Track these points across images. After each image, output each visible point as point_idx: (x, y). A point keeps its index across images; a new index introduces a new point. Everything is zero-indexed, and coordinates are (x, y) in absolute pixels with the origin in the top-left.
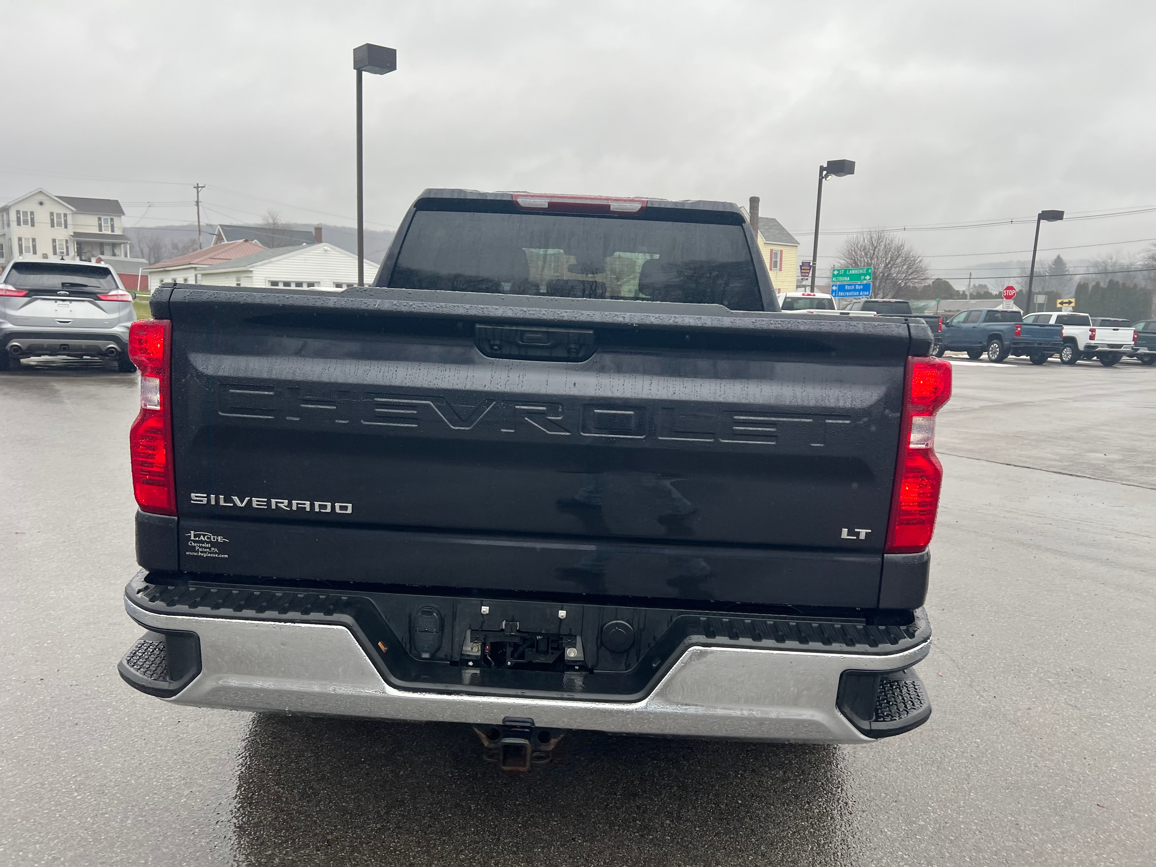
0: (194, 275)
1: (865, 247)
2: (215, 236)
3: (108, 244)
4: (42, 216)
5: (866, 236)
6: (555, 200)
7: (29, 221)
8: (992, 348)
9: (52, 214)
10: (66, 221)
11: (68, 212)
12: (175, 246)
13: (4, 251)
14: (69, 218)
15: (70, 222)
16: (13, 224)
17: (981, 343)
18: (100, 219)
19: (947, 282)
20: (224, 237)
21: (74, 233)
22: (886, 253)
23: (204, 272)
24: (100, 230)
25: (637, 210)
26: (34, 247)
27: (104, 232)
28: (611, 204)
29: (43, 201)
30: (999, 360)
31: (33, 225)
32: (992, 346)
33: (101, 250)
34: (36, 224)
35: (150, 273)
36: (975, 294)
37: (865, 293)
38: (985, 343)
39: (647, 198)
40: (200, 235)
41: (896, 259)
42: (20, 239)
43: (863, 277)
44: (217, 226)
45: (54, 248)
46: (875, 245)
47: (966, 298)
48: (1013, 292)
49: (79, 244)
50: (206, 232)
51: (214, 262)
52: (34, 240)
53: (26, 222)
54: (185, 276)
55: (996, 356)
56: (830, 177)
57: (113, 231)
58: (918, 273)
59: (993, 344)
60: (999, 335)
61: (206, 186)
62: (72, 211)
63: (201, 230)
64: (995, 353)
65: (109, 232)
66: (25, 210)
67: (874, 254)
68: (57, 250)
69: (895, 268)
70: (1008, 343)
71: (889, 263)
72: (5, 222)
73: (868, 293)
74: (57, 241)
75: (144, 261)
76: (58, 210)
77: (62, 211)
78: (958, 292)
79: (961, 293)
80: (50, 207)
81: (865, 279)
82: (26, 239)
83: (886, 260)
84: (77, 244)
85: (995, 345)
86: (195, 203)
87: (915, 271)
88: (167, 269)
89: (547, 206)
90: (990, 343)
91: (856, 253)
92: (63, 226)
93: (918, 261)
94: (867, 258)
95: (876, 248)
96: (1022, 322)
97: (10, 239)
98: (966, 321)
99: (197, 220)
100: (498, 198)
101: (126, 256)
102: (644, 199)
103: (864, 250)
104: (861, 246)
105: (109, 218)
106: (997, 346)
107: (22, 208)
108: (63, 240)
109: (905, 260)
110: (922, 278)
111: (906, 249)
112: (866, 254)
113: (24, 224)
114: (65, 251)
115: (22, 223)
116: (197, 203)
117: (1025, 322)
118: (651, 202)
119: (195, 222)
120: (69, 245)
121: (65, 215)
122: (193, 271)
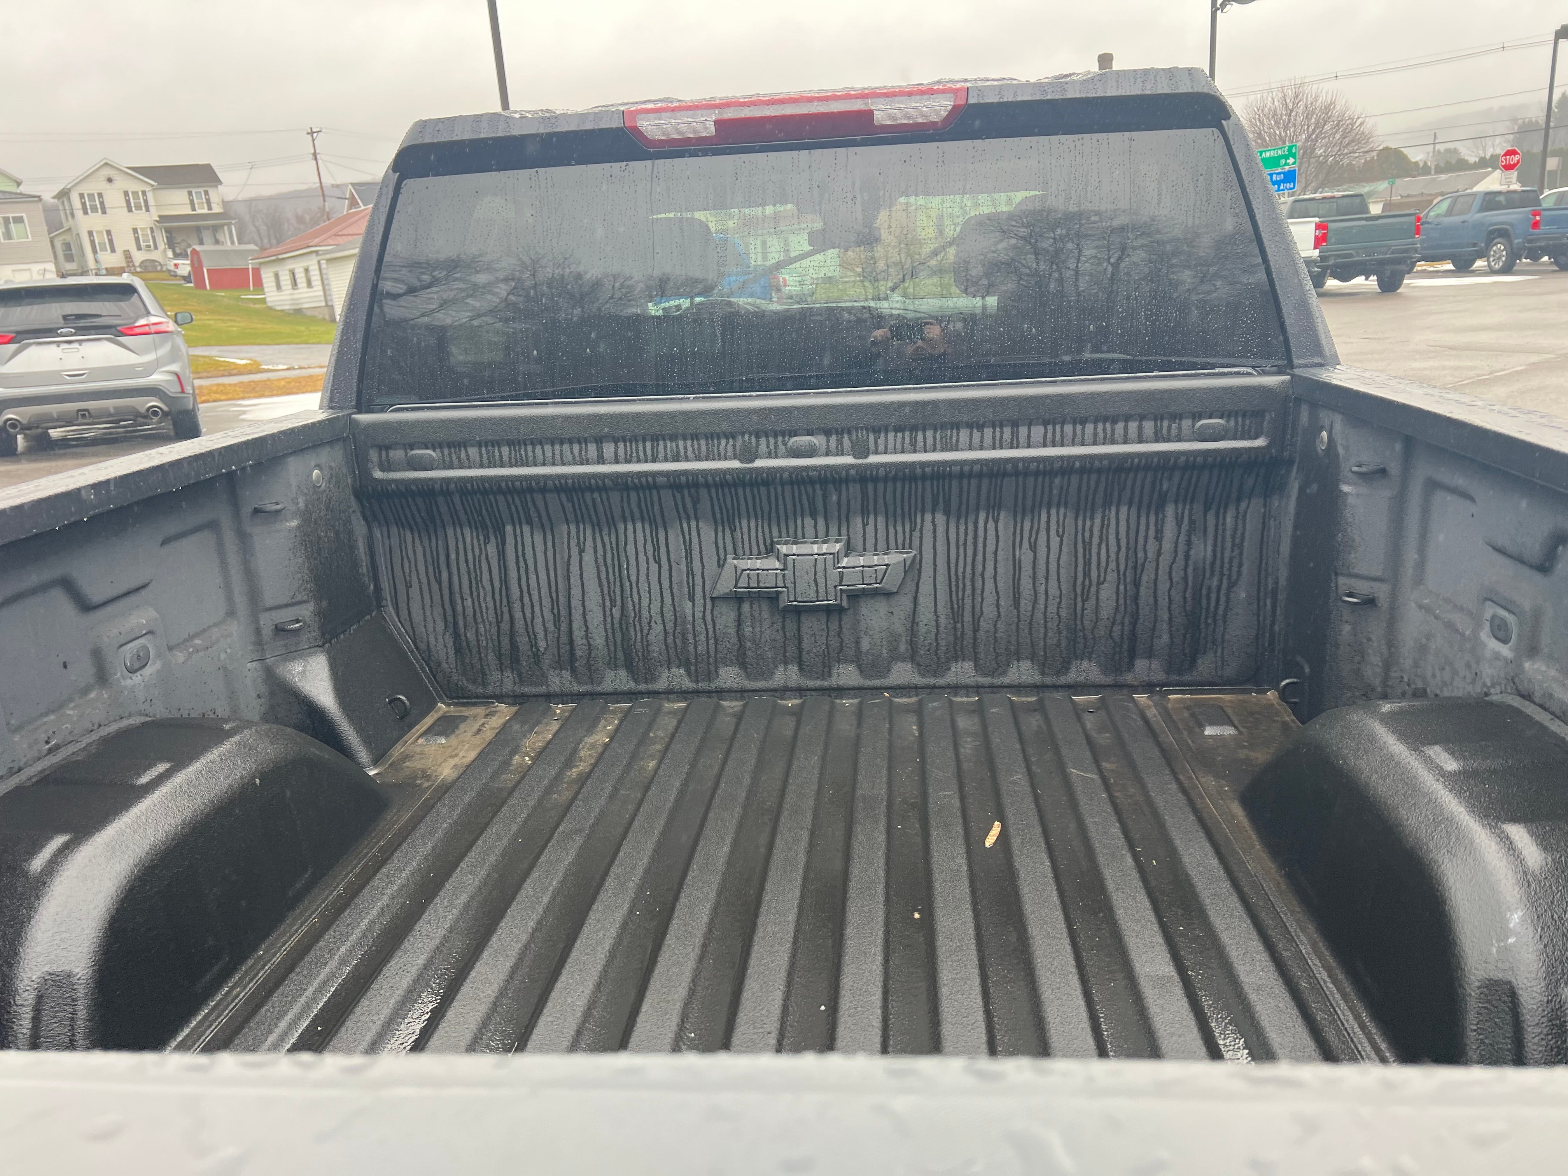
0: (315, 262)
1: (1275, 111)
2: (347, 201)
3: (207, 228)
4: (114, 198)
5: (1277, 95)
6: (730, 114)
7: (99, 206)
8: (1494, 252)
9: (126, 193)
10: (146, 201)
11: (148, 189)
12: (300, 219)
13: (74, 251)
14: (150, 196)
15: (151, 202)
16: (79, 213)
17: (1475, 245)
18: (190, 193)
19: (1401, 151)
20: (359, 201)
21: (160, 216)
22: (1308, 118)
23: (328, 256)
24: (194, 209)
25: (943, 114)
26: (111, 241)
27: (199, 211)
28: (873, 107)
29: (111, 176)
30: (1506, 270)
31: (104, 212)
32: (1494, 248)
33: (198, 237)
34: (107, 210)
35: (260, 264)
36: (1442, 165)
37: (1288, 185)
38: (1483, 245)
39: (966, 81)
40: (324, 201)
41: (1324, 125)
42: (90, 233)
43: (1283, 161)
44: (346, 185)
45: (137, 240)
46: (1291, 107)
47: (1429, 173)
48: (1516, 158)
49: (168, 231)
50: (333, 197)
51: (340, 240)
52: (109, 233)
53: (94, 209)
54: (305, 264)
55: (1501, 264)
56: (1228, 7)
57: (210, 208)
58: (1360, 143)
59: (1496, 244)
60: (1506, 230)
61: (324, 130)
62: (153, 186)
63: (326, 193)
64: (1499, 258)
65: (205, 211)
66: (90, 192)
67: (1289, 120)
68: (142, 243)
69: (1323, 138)
70: (1520, 240)
71: (1314, 131)
72: (68, 212)
73: (1292, 186)
74: (139, 231)
75: (252, 247)
76: (134, 186)
77: (138, 187)
78: (1416, 163)
79: (1421, 165)
80: (122, 184)
81: (1286, 164)
82: (98, 232)
83: (1308, 128)
84: (166, 231)
85: (1499, 246)
86: (312, 156)
87: (1353, 141)
88: (280, 257)
89: (711, 131)
90: (1489, 243)
91: (1262, 123)
92: (144, 208)
93: (1357, 124)
94: (1279, 128)
95: (1292, 111)
96: (1540, 205)
97: (78, 234)
98: (1449, 212)
99: (317, 180)
100: (588, 126)
101: (233, 243)
102: (958, 86)
103: (1273, 117)
104: (1270, 110)
105: (201, 190)
106: (1502, 248)
107: (88, 188)
108: (146, 228)
109: (1338, 125)
110: (1365, 150)
111: (1338, 108)
112: (1277, 123)
113: (92, 212)
114: (151, 243)
115: (89, 211)
116: (315, 155)
117: (1545, 205)
118: (979, 89)
119: (315, 183)
120: (155, 234)
121: (144, 193)
122: (314, 256)
